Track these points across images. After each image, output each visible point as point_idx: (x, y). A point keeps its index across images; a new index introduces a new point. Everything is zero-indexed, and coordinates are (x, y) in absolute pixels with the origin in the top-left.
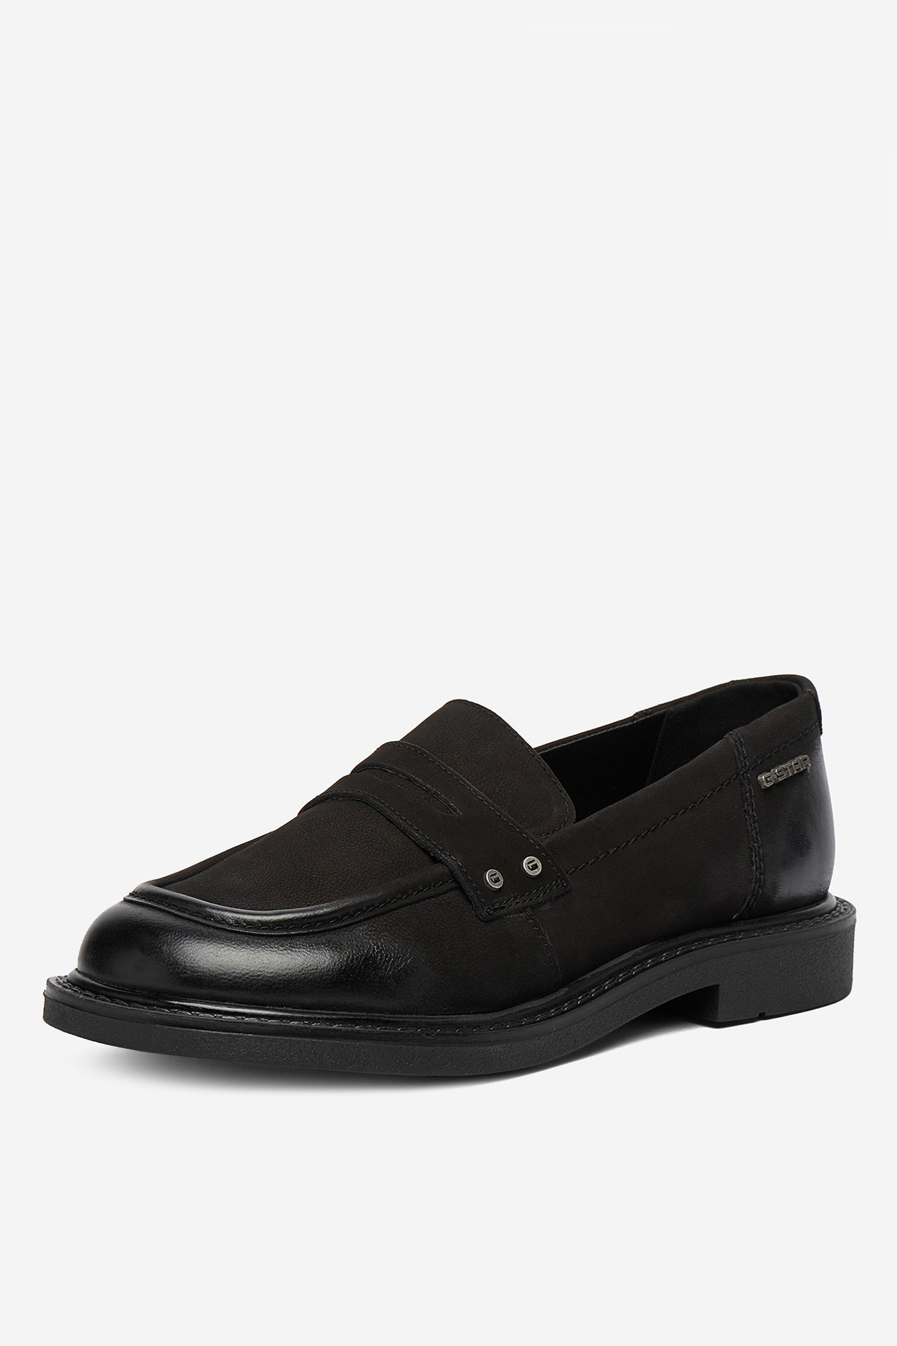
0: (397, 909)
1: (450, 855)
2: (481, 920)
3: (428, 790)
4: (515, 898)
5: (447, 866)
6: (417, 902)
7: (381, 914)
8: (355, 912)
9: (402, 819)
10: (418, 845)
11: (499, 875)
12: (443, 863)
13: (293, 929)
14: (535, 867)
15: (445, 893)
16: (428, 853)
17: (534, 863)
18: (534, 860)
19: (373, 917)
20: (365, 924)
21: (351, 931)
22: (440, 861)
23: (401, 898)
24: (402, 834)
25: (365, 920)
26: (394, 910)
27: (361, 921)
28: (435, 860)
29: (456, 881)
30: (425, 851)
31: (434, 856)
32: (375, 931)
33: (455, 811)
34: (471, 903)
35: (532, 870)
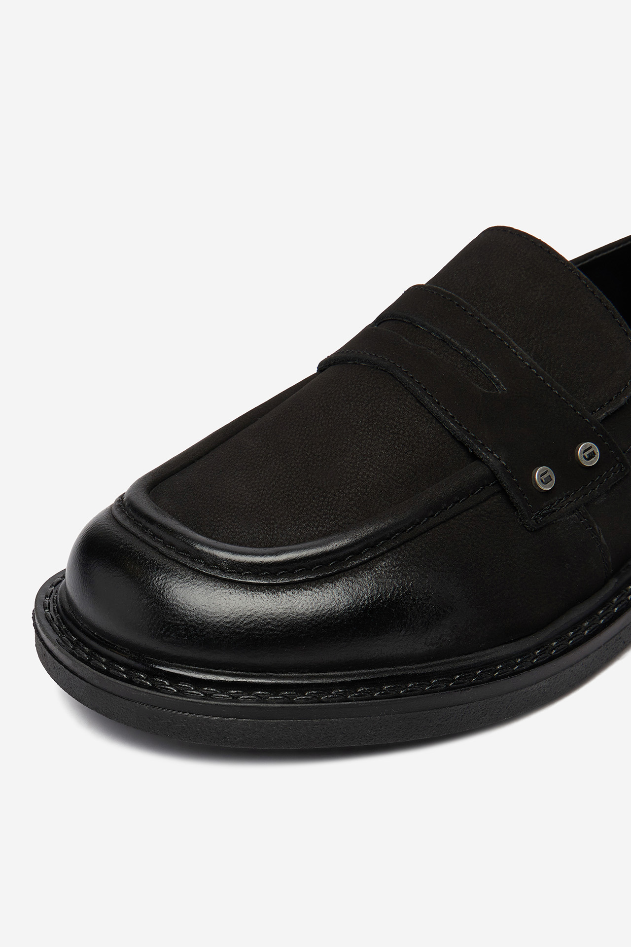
0: (427, 531)
1: (492, 452)
2: (528, 530)
3: (466, 356)
4: (568, 496)
5: (489, 467)
6: (453, 517)
7: (408, 541)
8: (377, 542)
9: (434, 402)
10: (453, 437)
11: (551, 473)
12: (484, 463)
13: (300, 574)
14: (592, 455)
15: (486, 500)
16: (466, 448)
17: (591, 451)
18: (591, 447)
19: (399, 546)
20: (388, 557)
21: (371, 569)
22: (481, 460)
23: (432, 516)
24: (434, 421)
25: (388, 551)
26: (425, 532)
27: (383, 554)
28: (474, 457)
29: (498, 483)
30: (462, 444)
31: (473, 452)
32: (399, 565)
33: (498, 384)
34: (517, 510)
35: (588, 459)
